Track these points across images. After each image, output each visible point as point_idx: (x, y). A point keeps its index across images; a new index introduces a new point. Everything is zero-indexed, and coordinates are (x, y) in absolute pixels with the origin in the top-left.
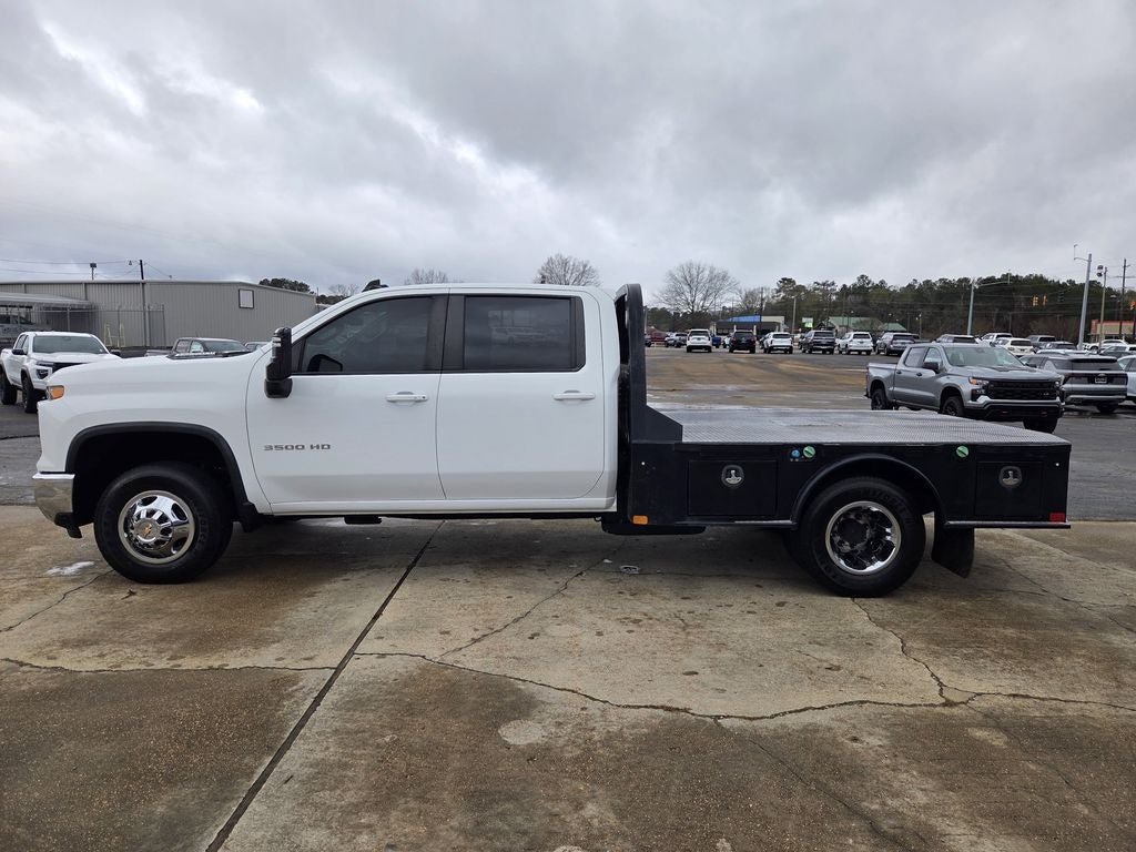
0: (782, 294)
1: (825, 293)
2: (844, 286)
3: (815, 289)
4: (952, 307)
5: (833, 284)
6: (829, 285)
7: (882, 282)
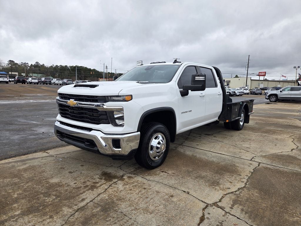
0: (10, 65)
1: (26, 66)
2: (32, 64)
3: (22, 65)
4: (64, 73)
5: (28, 64)
6: (26, 64)
7: (43, 64)
